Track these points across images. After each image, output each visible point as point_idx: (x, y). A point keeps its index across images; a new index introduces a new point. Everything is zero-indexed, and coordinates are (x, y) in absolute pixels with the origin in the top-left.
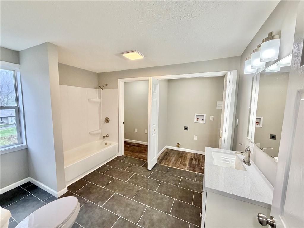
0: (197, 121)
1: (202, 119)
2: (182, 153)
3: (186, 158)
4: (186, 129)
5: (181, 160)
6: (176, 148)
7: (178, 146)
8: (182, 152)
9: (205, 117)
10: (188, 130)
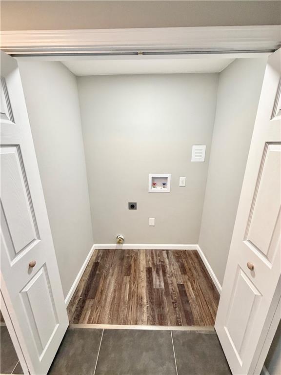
0: (154, 190)
1: (164, 184)
2: (128, 257)
3: (138, 272)
4: (132, 206)
5: (128, 286)
6: (115, 245)
7: (120, 241)
8: (129, 250)
9: (169, 179)
10: (136, 209)
